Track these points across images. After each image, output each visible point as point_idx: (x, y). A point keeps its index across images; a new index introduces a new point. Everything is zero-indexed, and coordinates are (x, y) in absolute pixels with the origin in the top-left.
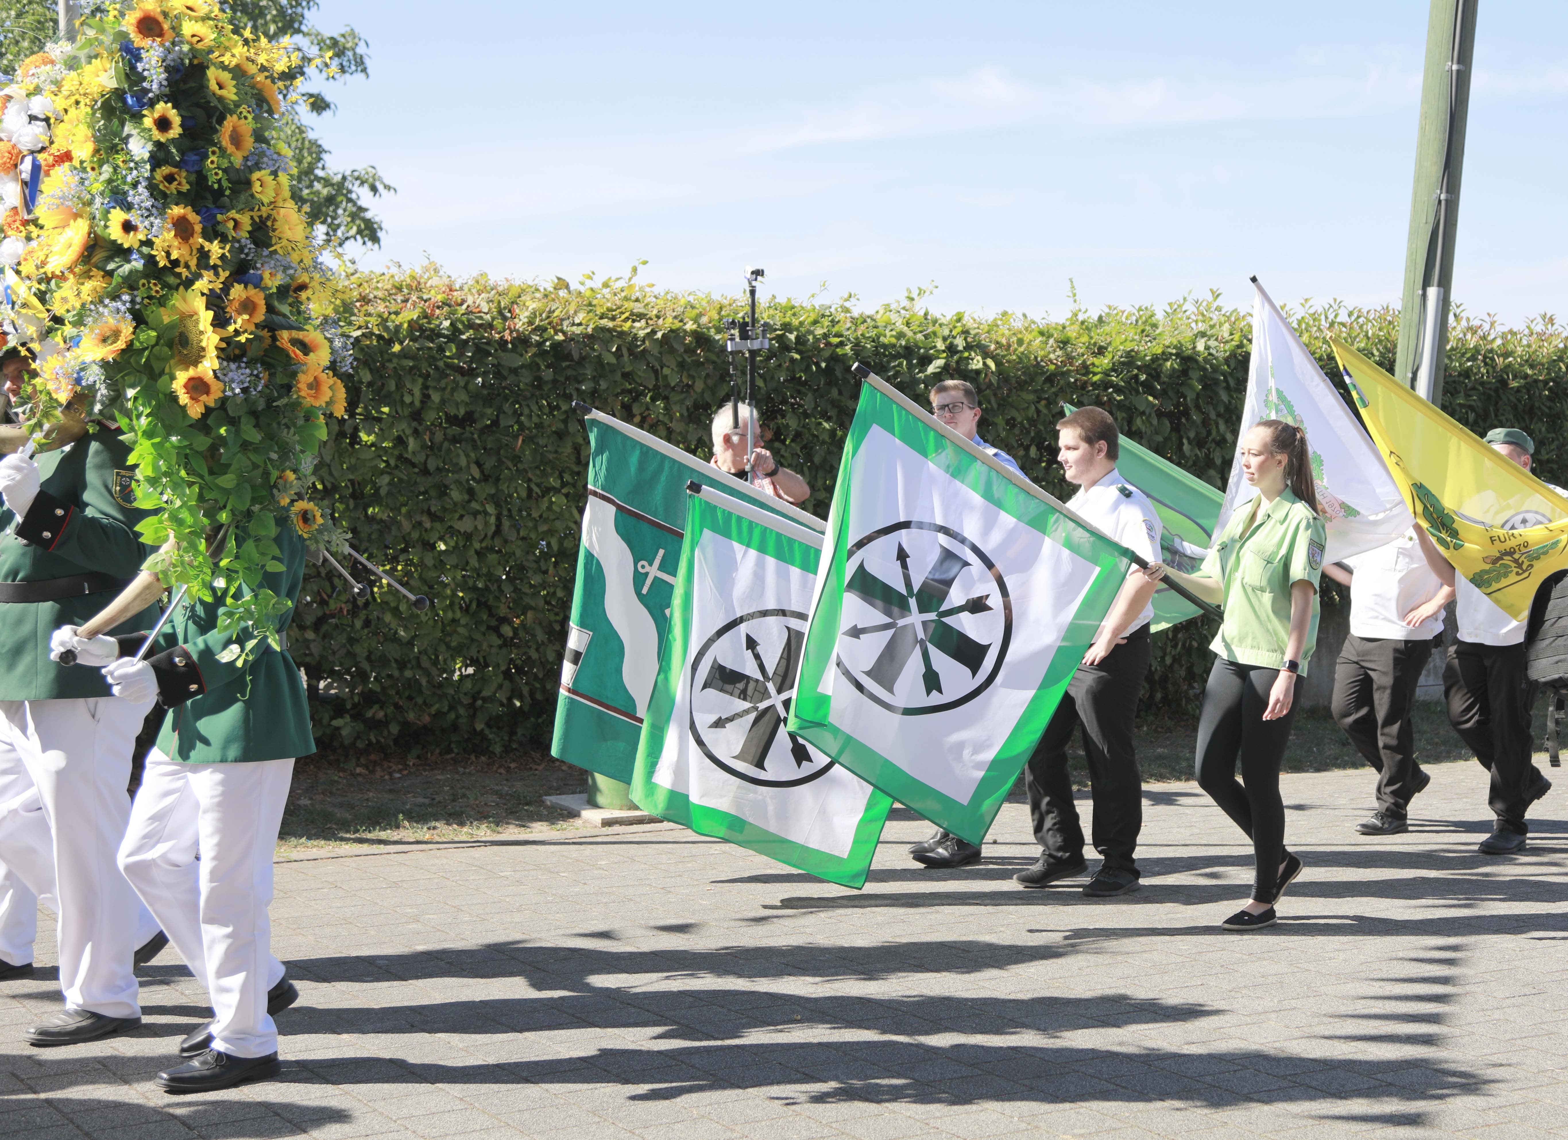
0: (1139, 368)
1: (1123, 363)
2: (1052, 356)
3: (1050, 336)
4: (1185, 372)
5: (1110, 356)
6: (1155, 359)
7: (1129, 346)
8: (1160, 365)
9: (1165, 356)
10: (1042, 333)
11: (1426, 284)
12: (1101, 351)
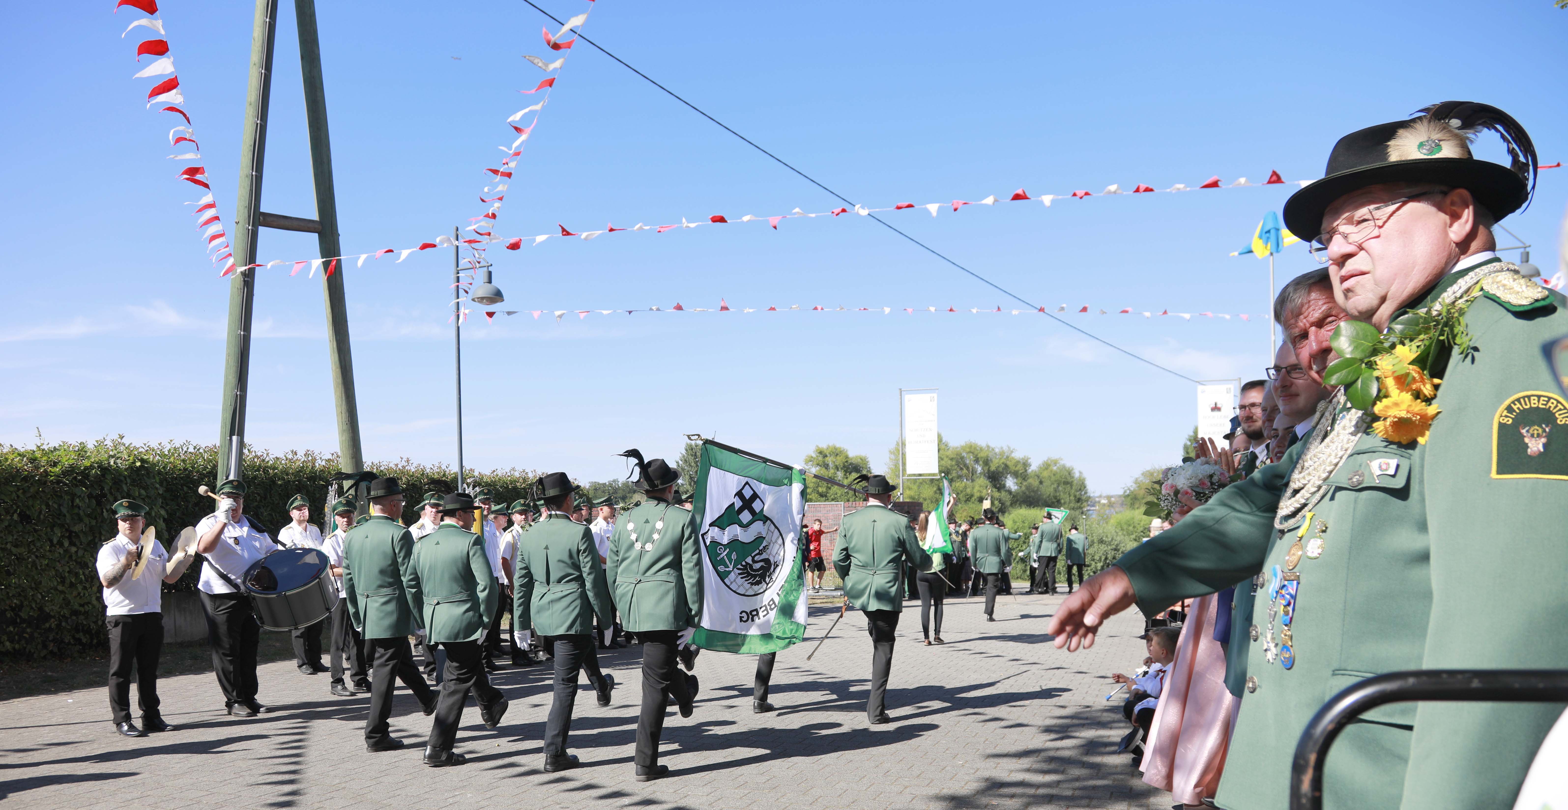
0: (77, 473)
1: (68, 471)
2: (26, 467)
3: (25, 456)
4: (103, 475)
5: (60, 467)
6: (86, 468)
7: (71, 462)
8: (89, 472)
9: (91, 467)
10: (19, 455)
11: (232, 434)
12: (55, 464)
